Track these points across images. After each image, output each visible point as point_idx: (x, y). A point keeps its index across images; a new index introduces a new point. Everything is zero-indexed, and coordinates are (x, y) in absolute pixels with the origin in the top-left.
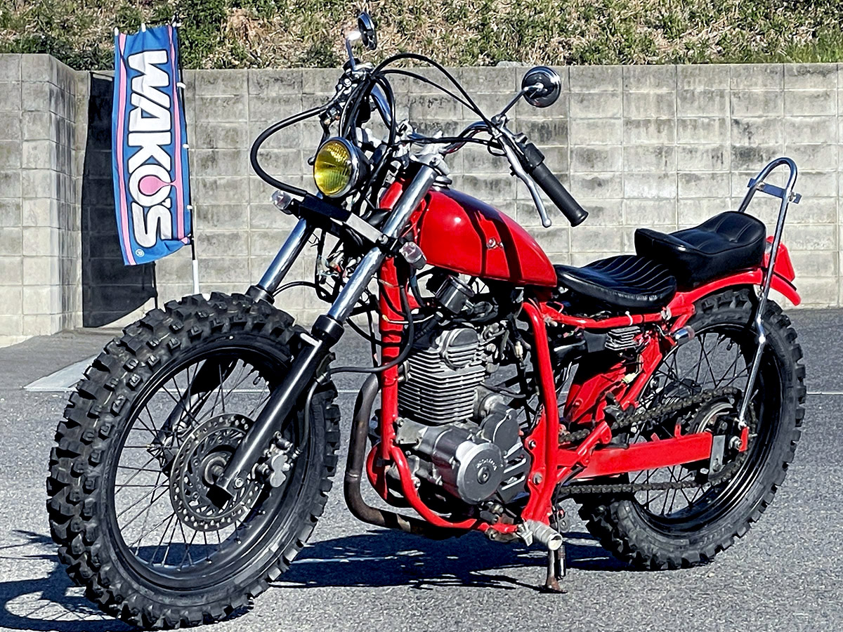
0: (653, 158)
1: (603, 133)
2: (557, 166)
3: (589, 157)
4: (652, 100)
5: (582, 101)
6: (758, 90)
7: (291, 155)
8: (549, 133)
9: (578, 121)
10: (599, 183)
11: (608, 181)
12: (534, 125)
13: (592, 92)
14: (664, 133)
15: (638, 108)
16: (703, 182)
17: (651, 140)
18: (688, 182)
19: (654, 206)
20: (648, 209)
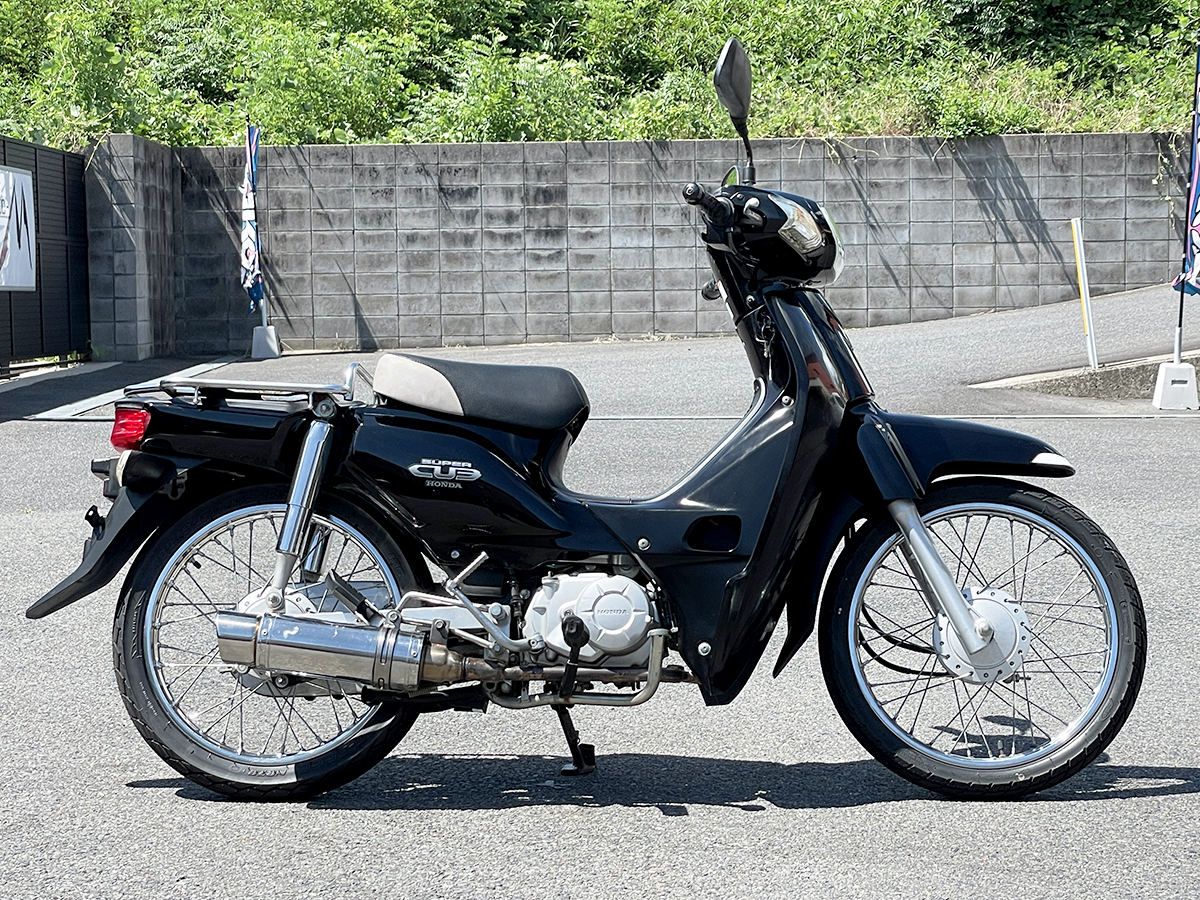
0: (634, 215)
1: (594, 196)
2: (557, 222)
3: (583, 215)
4: (633, 168)
5: (577, 170)
6: (718, 161)
7: (345, 215)
8: (551, 195)
9: (574, 186)
10: (592, 236)
11: (598, 234)
12: (538, 189)
13: (585, 162)
14: (643, 196)
15: (622, 176)
16: (674, 234)
17: (632, 200)
18: (663, 234)
19: (635, 254)
20: (631, 257)
